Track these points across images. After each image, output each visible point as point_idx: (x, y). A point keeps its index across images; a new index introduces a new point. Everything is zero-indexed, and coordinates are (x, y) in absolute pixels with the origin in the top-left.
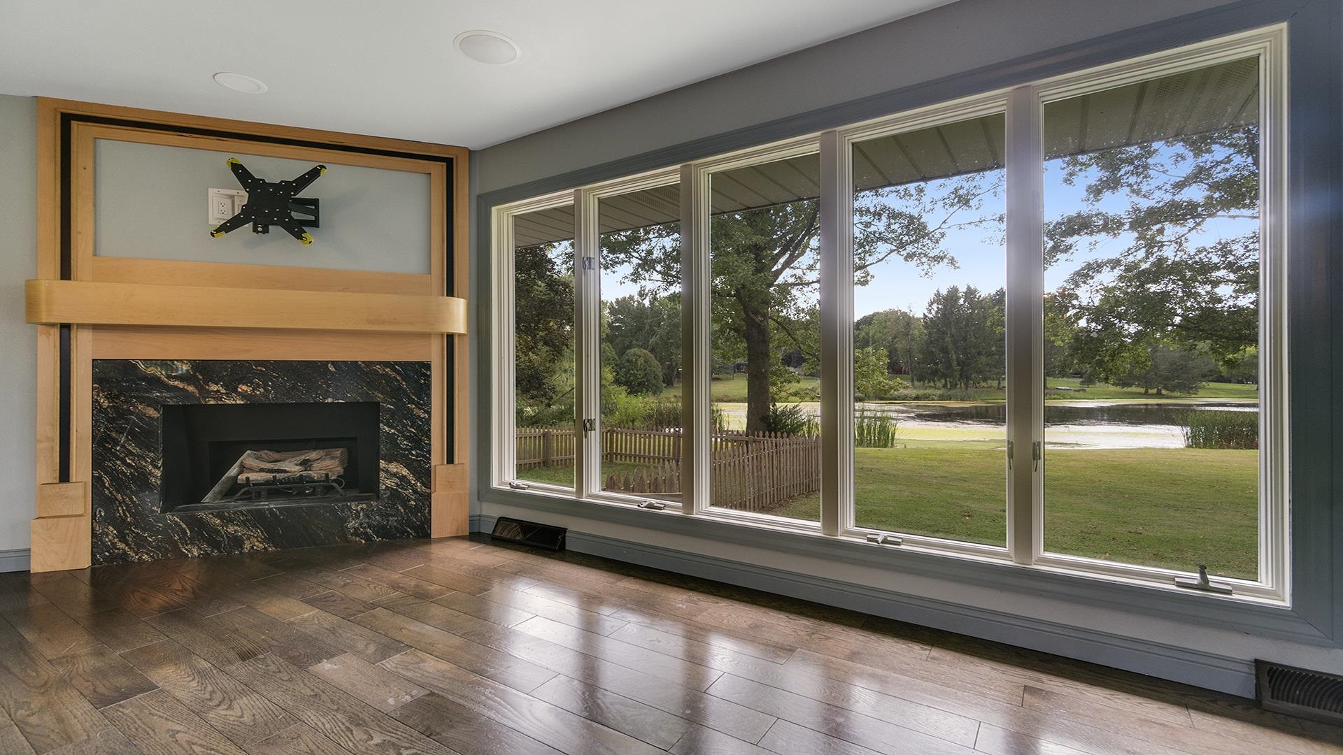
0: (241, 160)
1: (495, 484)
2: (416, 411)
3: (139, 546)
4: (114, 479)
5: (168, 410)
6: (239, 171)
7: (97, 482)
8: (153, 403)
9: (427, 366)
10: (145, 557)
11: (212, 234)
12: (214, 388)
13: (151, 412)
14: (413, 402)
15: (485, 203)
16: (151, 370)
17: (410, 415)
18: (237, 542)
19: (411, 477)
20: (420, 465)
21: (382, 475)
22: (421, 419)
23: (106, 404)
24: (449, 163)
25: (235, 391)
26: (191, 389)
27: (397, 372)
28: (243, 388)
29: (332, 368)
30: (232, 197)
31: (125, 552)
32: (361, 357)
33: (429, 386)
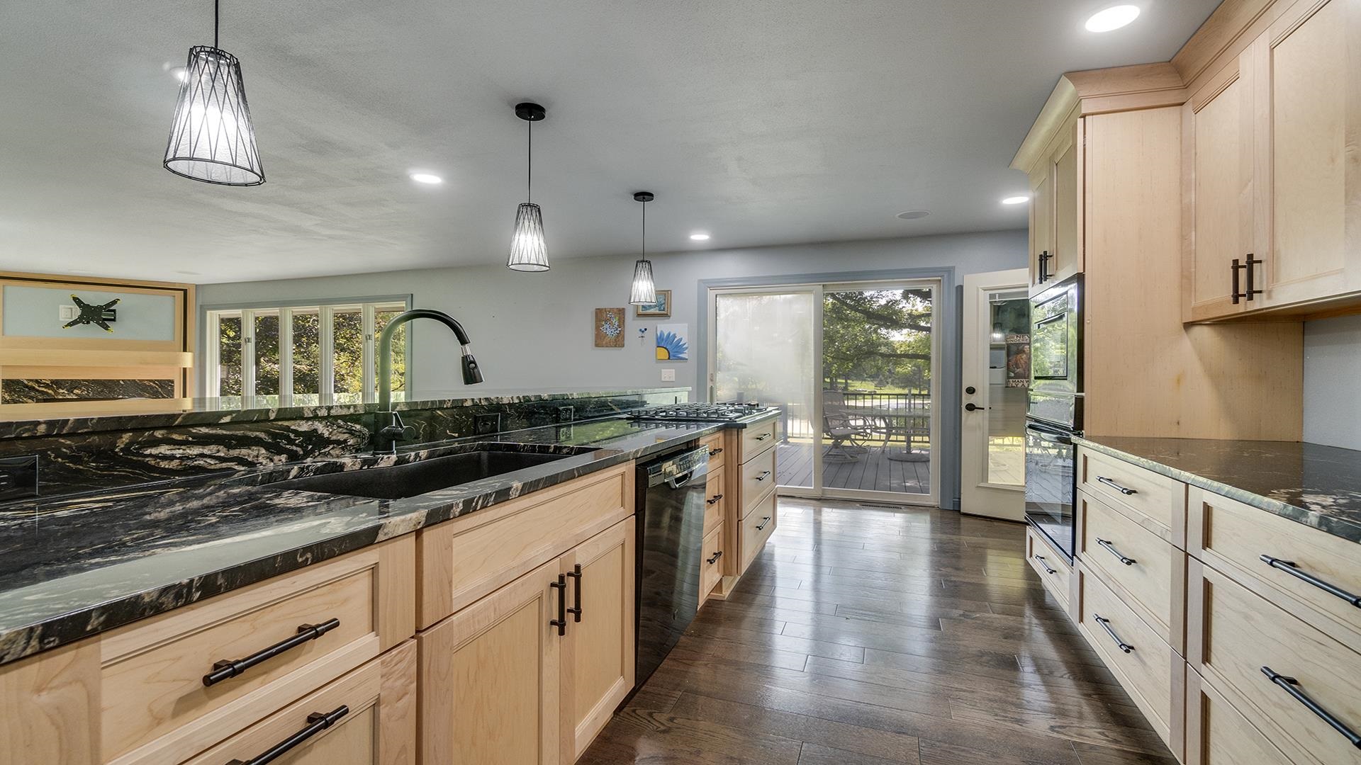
6: (77, 301)
9: (172, 382)
12: (61, 391)
13: (31, 402)
15: (203, 310)
16: (30, 384)
23: (8, 398)
24: (185, 291)
25: (72, 392)
26: (50, 392)
27: (157, 384)
28: (77, 391)
29: (122, 383)
30: (71, 309)
32: (137, 378)
33: (173, 391)
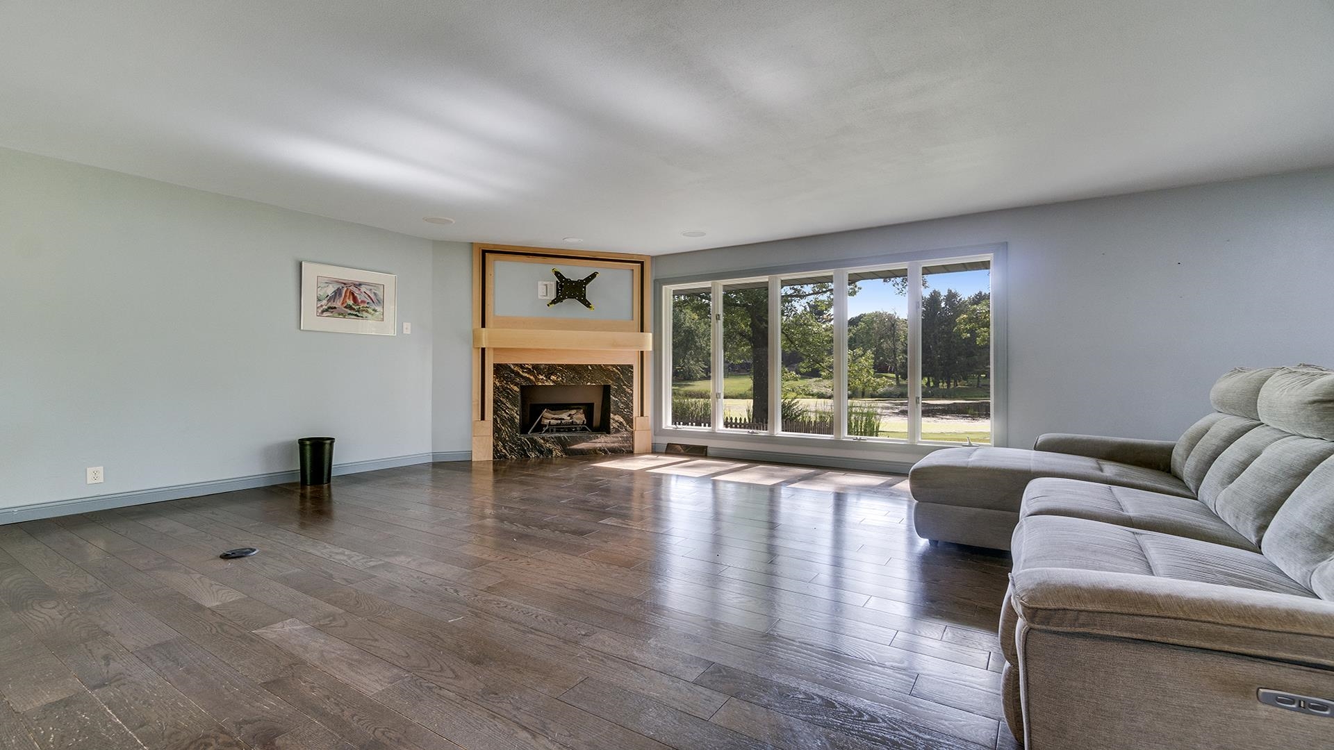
0: (559, 269)
1: (664, 427)
2: (627, 389)
3: (511, 452)
4: (501, 420)
5: (522, 388)
6: (557, 275)
7: (495, 420)
8: (516, 384)
9: (631, 367)
10: (513, 456)
11: (548, 305)
12: (541, 377)
13: (516, 388)
14: (625, 385)
15: (659, 283)
16: (516, 369)
17: (624, 392)
18: (550, 451)
19: (624, 422)
20: (628, 417)
21: (612, 421)
22: (629, 393)
23: (499, 384)
24: (642, 263)
25: (549, 379)
26: (532, 377)
27: (619, 370)
28: (553, 377)
29: (590, 368)
30: (546, 285)
31: (505, 455)
32: (602, 363)
33: (632, 377)
